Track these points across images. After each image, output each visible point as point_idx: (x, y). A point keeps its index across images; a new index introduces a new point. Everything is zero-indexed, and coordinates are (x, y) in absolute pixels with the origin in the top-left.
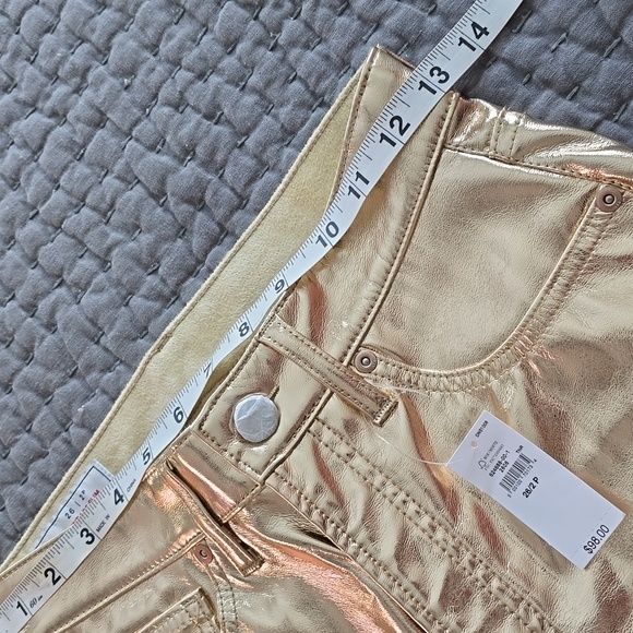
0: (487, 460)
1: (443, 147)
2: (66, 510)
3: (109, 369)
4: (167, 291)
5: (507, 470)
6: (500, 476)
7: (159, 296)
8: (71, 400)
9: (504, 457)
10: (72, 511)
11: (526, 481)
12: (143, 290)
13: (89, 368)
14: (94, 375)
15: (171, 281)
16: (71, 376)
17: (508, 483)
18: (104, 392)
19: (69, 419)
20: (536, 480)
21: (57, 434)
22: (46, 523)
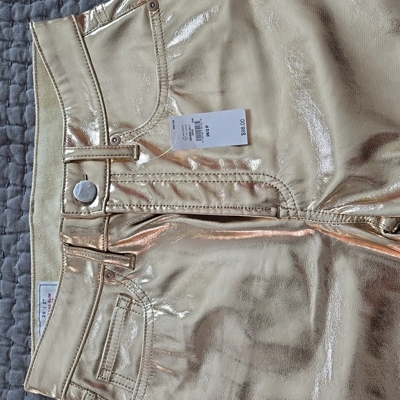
0: (185, 135)
1: (83, 37)
2: (41, 314)
3: (17, 240)
4: (19, 188)
5: (194, 133)
6: (194, 137)
7: (17, 192)
8: (10, 267)
9: (190, 128)
10: (44, 313)
11: (204, 130)
12: (9, 195)
13: (8, 247)
14: (13, 248)
15: (18, 182)
16: (4, 257)
17: (199, 138)
18: (21, 251)
19: (15, 276)
20: (207, 127)
21: (14, 287)
22: (37, 329)
